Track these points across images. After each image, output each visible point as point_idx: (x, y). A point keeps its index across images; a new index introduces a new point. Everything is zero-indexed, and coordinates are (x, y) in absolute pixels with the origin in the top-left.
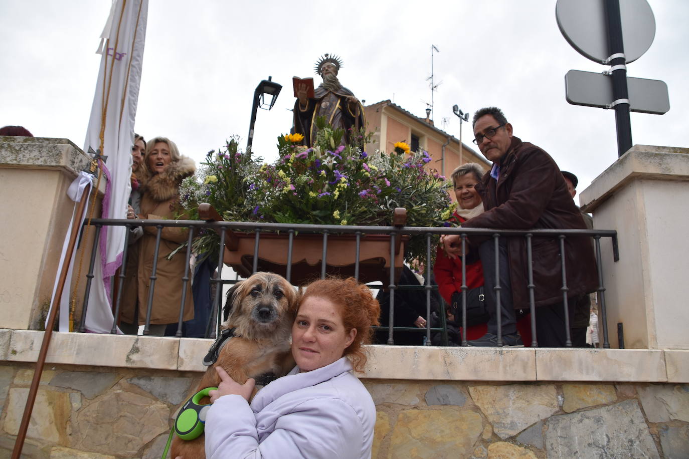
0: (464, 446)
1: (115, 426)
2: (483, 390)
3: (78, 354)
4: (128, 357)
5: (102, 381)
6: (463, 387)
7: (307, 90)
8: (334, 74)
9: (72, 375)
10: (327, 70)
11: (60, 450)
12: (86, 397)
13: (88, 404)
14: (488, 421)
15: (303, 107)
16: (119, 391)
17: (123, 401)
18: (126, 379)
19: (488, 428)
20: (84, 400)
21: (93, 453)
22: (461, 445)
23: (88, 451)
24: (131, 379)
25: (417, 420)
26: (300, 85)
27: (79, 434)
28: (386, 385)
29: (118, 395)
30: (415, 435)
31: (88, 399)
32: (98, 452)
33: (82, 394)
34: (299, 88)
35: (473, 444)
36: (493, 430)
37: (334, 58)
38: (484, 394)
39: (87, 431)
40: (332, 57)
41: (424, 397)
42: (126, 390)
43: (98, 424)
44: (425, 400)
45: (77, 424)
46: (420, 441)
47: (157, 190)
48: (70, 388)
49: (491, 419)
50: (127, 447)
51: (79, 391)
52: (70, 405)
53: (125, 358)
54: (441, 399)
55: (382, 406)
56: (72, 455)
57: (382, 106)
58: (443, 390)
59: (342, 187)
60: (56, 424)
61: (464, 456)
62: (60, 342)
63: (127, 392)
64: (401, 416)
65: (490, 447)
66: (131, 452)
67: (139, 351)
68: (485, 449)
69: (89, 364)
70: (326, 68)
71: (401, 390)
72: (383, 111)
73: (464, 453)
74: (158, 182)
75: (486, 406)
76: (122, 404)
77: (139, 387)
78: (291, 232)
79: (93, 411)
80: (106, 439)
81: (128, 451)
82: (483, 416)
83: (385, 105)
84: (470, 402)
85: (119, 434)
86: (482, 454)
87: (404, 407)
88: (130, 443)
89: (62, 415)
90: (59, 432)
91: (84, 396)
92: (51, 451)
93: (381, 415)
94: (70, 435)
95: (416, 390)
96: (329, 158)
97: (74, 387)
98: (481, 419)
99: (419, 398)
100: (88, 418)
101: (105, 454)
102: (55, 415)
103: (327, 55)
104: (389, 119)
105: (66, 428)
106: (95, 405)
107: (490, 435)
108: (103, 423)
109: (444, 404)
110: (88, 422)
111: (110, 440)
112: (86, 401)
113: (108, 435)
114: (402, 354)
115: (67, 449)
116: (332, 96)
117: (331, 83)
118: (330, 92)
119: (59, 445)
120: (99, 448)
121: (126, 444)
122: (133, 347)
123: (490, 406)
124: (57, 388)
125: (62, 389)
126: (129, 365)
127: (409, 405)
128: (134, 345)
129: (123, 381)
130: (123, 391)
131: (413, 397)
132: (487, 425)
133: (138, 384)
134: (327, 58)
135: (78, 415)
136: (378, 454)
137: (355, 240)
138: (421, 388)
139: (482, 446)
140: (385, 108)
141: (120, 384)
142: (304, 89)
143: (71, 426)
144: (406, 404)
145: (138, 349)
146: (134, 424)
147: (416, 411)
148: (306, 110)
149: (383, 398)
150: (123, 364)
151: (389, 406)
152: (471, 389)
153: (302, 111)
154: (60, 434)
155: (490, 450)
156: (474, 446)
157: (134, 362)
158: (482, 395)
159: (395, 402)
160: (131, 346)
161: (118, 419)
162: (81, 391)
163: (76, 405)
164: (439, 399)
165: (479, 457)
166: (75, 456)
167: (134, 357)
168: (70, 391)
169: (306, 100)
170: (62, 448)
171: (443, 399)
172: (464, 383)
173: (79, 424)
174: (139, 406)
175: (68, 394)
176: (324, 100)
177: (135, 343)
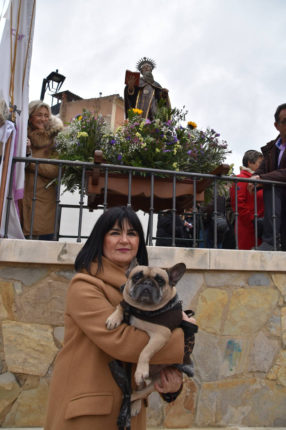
0: (269, 309)
1: (49, 305)
2: (279, 277)
3: (20, 254)
4: (59, 257)
5: (38, 274)
6: (268, 275)
7: (135, 80)
8: (150, 71)
9: (14, 270)
10: (146, 69)
11: (9, 323)
12: (26, 285)
13: (27, 290)
14: (281, 295)
15: (131, 91)
16: (50, 281)
17: (54, 287)
18: (55, 272)
19: (282, 299)
20: (24, 287)
21: (33, 324)
22: (267, 309)
23: (30, 323)
24: (59, 272)
25: (244, 295)
26: (131, 76)
27: (22, 311)
28: (226, 274)
29: (50, 283)
30: (242, 304)
31: (28, 287)
32: (38, 323)
33: (22, 283)
34: (131, 78)
35: (273, 308)
36: (284, 300)
37: (150, 61)
38: (279, 279)
39: (28, 309)
40: (149, 60)
41: (247, 281)
42: (56, 280)
43: (36, 304)
44: (248, 283)
45: (20, 304)
46: (245, 307)
47: (37, 140)
48: (13, 279)
49: (283, 294)
50: (59, 319)
51: (20, 281)
52: (14, 291)
53: (57, 257)
54: (257, 282)
55: (224, 287)
56: (18, 326)
57: (114, 98)
58: (258, 277)
59: (178, 147)
60: (4, 305)
61: (269, 315)
62: (5, 246)
63: (56, 281)
64: (234, 292)
65: (282, 310)
66: (62, 322)
67: (67, 252)
68: (280, 311)
69: (30, 261)
70: (146, 67)
71: (235, 277)
72: (114, 101)
73: (269, 313)
74: (38, 134)
75: (281, 286)
76: (53, 290)
77: (65, 278)
78: (153, 174)
79: (32, 295)
80: (43, 314)
81: (60, 322)
82: (279, 292)
83: (116, 98)
84: (272, 284)
85: (53, 311)
86: (278, 314)
87: (236, 287)
88: (61, 316)
89: (8, 298)
90: (7, 310)
91: (24, 284)
92: (2, 324)
93: (223, 292)
94: (15, 312)
95: (243, 277)
96: (165, 127)
97: (15, 278)
98: (278, 293)
99: (245, 282)
100: (28, 300)
101: (43, 324)
102: (3, 298)
103: (145, 58)
104: (117, 106)
105: (11, 307)
106: (33, 291)
107: (282, 303)
108: (40, 303)
109: (258, 285)
110: (29, 303)
111: (46, 315)
112: (26, 288)
113: (44, 311)
114: (238, 255)
115: (14, 322)
116: (150, 87)
117: (149, 78)
118: (149, 83)
119: (8, 319)
120: (38, 320)
121: (58, 317)
122: (62, 250)
123: (282, 286)
124: (3, 279)
125: (7, 280)
126: (60, 262)
127: (239, 286)
128: (63, 248)
129: (53, 274)
130: (54, 280)
131: (241, 281)
132: (281, 297)
133: (64, 275)
134: (145, 60)
135: (20, 297)
136: (222, 316)
137: (173, 182)
138: (245, 276)
139: (278, 309)
140: (115, 100)
141: (51, 276)
142: (134, 79)
143: (16, 306)
144: (238, 285)
145: (66, 251)
146: (62, 303)
147: (242, 289)
148: (133, 94)
149: (225, 282)
150: (56, 262)
151: (228, 287)
152: (273, 276)
153: (130, 94)
154: (8, 312)
155: (282, 312)
156: (274, 309)
157: (63, 260)
158: (279, 280)
159: (231, 284)
160: (61, 249)
161: (51, 300)
162: (21, 281)
163: (18, 291)
164: (255, 282)
165: (277, 316)
166: (20, 327)
167: (64, 257)
168: (13, 281)
169: (133, 87)
170: (11, 322)
171: (258, 282)
172: (269, 272)
173: (21, 304)
174: (66, 290)
175: (11, 283)
176: (145, 89)
177: (64, 247)
